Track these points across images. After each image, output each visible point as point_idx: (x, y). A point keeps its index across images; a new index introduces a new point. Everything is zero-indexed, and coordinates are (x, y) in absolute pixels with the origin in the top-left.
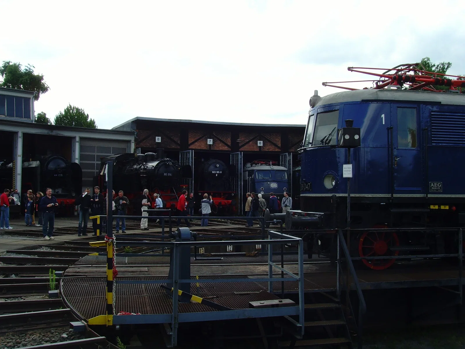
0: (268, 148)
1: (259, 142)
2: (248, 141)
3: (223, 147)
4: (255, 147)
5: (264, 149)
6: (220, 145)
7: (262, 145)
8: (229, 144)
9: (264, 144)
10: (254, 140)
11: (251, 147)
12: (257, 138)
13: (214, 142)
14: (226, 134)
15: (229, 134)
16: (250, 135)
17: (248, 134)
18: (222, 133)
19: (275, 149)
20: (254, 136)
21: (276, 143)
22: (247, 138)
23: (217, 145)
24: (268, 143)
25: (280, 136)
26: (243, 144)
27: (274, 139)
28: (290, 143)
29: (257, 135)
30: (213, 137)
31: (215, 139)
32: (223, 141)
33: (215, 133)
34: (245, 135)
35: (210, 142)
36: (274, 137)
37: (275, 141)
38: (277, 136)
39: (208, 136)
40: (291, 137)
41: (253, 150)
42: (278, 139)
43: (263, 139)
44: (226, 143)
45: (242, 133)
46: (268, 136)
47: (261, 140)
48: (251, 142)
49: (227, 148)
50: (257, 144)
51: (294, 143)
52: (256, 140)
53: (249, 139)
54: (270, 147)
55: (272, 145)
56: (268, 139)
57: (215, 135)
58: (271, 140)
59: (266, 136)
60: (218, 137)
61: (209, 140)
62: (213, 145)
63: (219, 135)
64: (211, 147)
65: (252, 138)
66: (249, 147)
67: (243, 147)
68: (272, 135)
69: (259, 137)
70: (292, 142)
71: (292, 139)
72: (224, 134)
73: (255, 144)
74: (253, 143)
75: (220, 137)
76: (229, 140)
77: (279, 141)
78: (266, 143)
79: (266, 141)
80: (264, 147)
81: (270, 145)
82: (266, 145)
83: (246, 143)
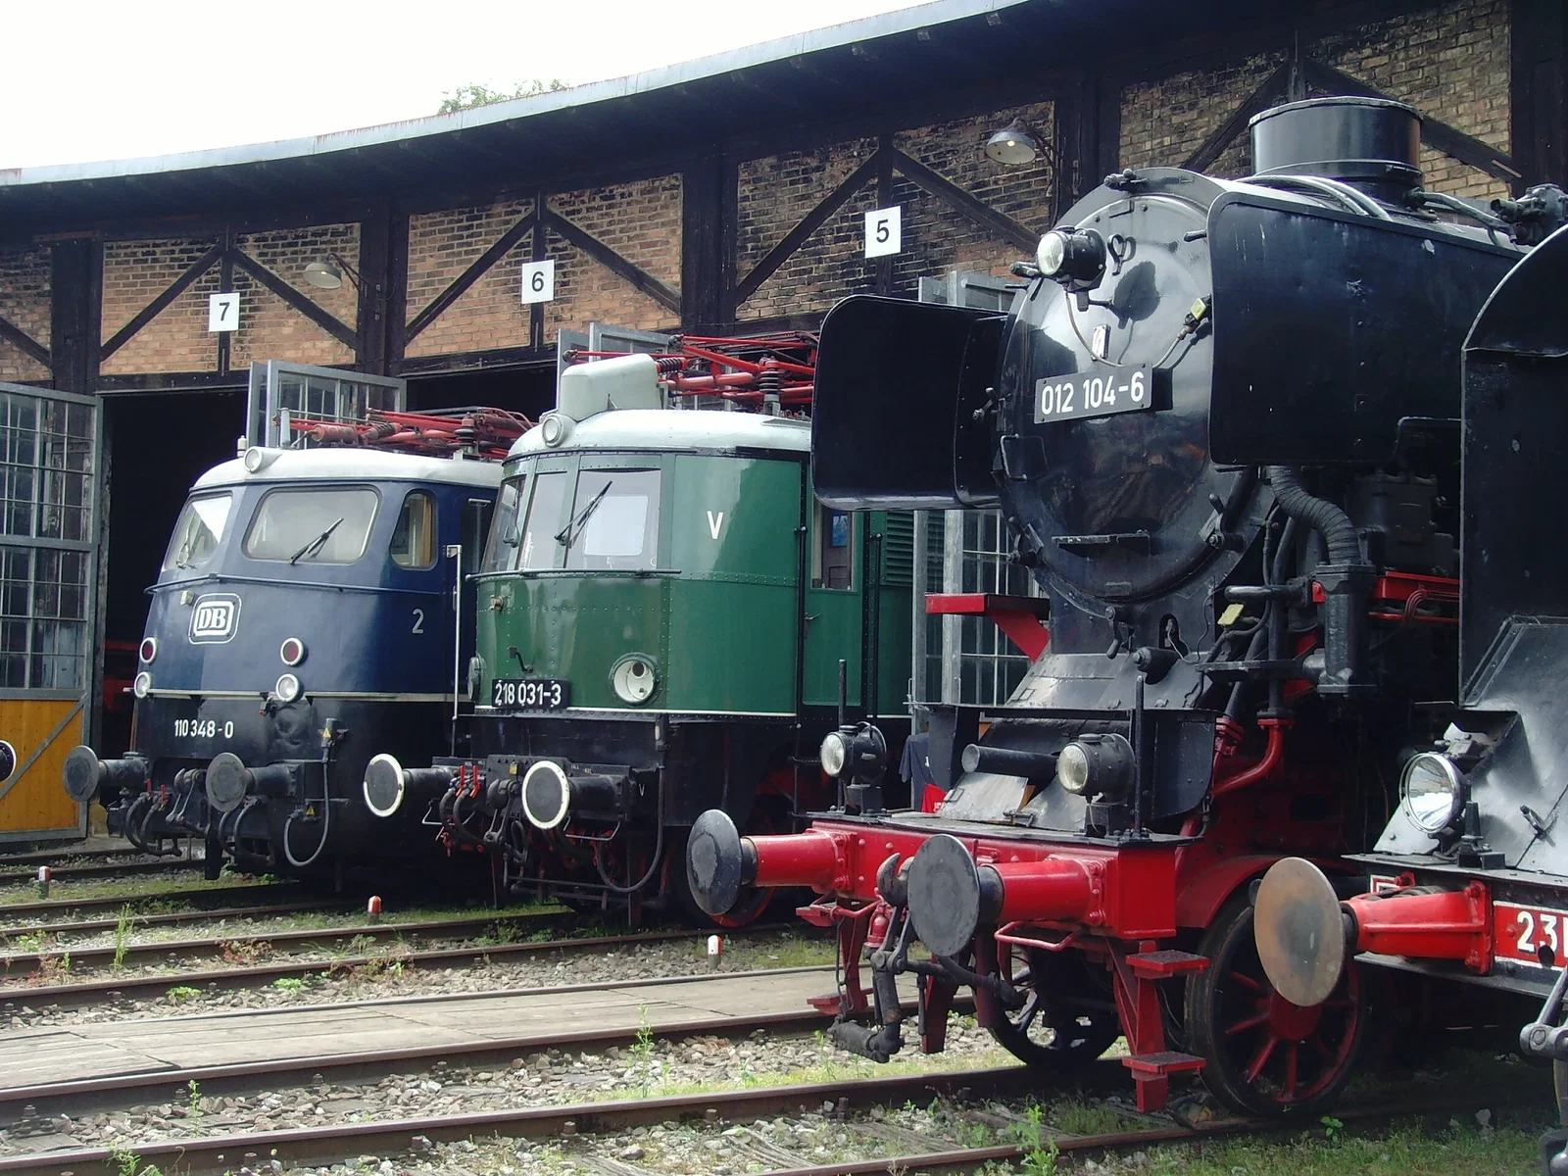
0: (587, 315)
1: (528, 269)
2: (458, 272)
3: (307, 345)
4: (504, 313)
6: (287, 331)
7: (547, 293)
8: (348, 315)
9: (561, 284)
10: (498, 262)
11: (478, 320)
12: (515, 245)
13: (247, 313)
14: (324, 246)
15: (345, 238)
16: (475, 223)
17: (462, 221)
18: (303, 237)
19: (638, 317)
20: (499, 232)
21: (649, 264)
22: (456, 250)
23: (265, 332)
24: (592, 271)
25: (679, 201)
26: (431, 301)
27: (632, 234)
28: (750, 245)
29: (519, 218)
30: (246, 274)
31: (253, 289)
32: (308, 296)
33: (257, 235)
34: (445, 231)
35: (222, 319)
36: (637, 215)
37: (642, 246)
38: (653, 205)
39: (215, 275)
40: (752, 191)
41: (492, 346)
42: (663, 224)
43: (560, 245)
44: (326, 310)
45: (423, 221)
46: (593, 208)
47: (547, 254)
48: (481, 277)
49: (327, 350)
50: (518, 287)
51: (771, 238)
52: (516, 255)
53: (470, 260)
54: (606, 305)
55: (616, 286)
56: (594, 237)
57: (254, 258)
58: (614, 241)
59: (580, 216)
60: (271, 268)
61: (221, 304)
62: (240, 333)
63: (280, 259)
64: (232, 350)
65: (491, 246)
66: (468, 319)
67: (427, 331)
68: (622, 195)
69: (531, 231)
70: (762, 236)
71: (765, 204)
72: (316, 247)
73: (504, 292)
74: (492, 288)
75: (288, 269)
76: (345, 285)
77: (668, 243)
78: (579, 269)
79: (574, 256)
80: (562, 309)
81: (603, 288)
82: (579, 287)
83: (451, 294)
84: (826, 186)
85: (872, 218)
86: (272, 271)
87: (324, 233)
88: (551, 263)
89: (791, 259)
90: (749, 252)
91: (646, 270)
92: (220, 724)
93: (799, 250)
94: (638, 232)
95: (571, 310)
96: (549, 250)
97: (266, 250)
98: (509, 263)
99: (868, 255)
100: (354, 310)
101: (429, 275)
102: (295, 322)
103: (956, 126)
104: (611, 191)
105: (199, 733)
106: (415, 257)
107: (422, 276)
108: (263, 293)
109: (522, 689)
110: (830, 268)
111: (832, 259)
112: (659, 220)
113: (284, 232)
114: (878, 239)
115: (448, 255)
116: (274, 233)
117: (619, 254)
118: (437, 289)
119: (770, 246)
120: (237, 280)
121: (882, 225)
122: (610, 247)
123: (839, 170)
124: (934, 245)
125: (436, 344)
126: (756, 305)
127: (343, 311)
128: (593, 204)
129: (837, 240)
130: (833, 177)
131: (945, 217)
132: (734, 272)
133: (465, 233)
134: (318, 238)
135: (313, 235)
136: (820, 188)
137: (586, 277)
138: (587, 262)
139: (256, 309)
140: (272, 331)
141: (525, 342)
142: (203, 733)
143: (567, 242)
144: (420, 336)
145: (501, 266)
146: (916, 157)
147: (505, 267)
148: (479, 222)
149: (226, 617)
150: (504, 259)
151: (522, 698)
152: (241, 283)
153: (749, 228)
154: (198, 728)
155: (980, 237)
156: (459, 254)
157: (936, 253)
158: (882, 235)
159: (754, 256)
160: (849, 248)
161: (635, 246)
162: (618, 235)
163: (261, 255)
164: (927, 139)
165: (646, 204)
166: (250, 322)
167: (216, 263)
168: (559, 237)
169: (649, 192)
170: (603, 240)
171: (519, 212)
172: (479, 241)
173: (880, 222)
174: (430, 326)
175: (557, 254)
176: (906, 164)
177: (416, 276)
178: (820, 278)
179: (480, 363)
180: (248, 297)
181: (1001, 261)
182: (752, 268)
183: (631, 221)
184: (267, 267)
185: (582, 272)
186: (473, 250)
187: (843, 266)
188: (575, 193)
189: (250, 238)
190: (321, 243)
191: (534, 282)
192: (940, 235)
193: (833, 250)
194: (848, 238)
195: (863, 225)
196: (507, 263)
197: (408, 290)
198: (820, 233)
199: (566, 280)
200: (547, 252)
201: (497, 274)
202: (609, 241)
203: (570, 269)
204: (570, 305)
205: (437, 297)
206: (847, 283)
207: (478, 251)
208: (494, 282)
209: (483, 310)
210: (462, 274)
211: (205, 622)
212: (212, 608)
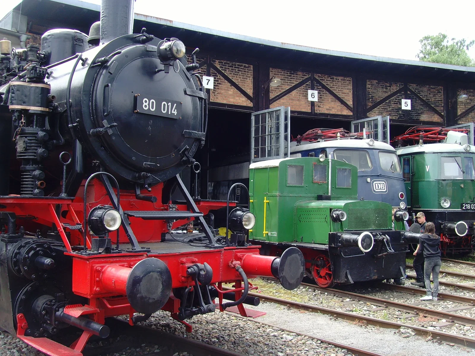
0: (328, 107)
1: (310, 92)
2: (288, 87)
3: (238, 98)
4: (303, 102)
5: (320, 109)
6: (230, 93)
7: (316, 99)
8: (250, 92)
9: (320, 98)
10: (300, 88)
11: (295, 102)
12: (306, 84)
13: (216, 84)
14: (242, 70)
15: (248, 69)
16: (292, 75)
17: (288, 74)
18: (235, 65)
19: (341, 111)
20: (300, 79)
21: (344, 98)
22: (286, 81)
23: (223, 91)
25: (351, 84)
26: (278, 94)
27: (339, 89)
28: (370, 99)
29: (306, 77)
30: (216, 72)
31: (219, 77)
32: (237, 84)
33: (219, 61)
34: (283, 75)
35: (207, 84)
36: (340, 85)
37: (342, 93)
38: (345, 83)
39: (204, 70)
40: (371, 87)
41: (299, 110)
42: (347, 89)
43: (319, 87)
44: (243, 89)
45: (275, 71)
46: (328, 80)
47: (315, 89)
48: (295, 90)
49: (244, 101)
50: (307, 96)
51: (376, 99)
52: (306, 87)
53: (291, 85)
54: (333, 106)
55: (335, 101)
56: (328, 87)
57: (219, 68)
58: (334, 90)
59: (324, 81)
60: (225, 72)
61: (207, 80)
62: (214, 90)
63: (227, 70)
64: (211, 95)
65: (297, 83)
66: (291, 101)
67: (277, 102)
68: (336, 79)
69: (310, 82)
70: (374, 98)
71: (374, 91)
72: (239, 69)
73: (302, 96)
74: (298, 94)
75: (230, 74)
76: (249, 83)
77: (349, 94)
78: (325, 95)
79: (323, 91)
80: (320, 104)
81: (332, 101)
82: (325, 99)
83: (285, 93)
84: (391, 91)
85: (403, 101)
86: (225, 73)
87: (241, 66)
89: (382, 105)
90: (370, 101)
91: (343, 99)
93: (384, 103)
94: (341, 89)
97: (222, 66)
98: (304, 89)
99: (402, 109)
100: (252, 91)
102: (232, 91)
103: (422, 86)
104: (333, 77)
108: (222, 79)
109: (472, 205)
110: (392, 109)
111: (393, 108)
112: (346, 88)
113: (229, 62)
115: (284, 82)
116: (225, 61)
117: (336, 94)
118: (281, 91)
119: (376, 101)
120: (212, 73)
121: (406, 103)
122: (333, 91)
123: (395, 88)
124: (419, 110)
126: (373, 114)
127: (249, 91)
128: (328, 79)
129: (394, 104)
130: (393, 89)
131: (421, 105)
132: (366, 105)
133: (289, 77)
134: (239, 67)
135: (238, 65)
136: (390, 91)
137: (327, 97)
138: (327, 93)
139: (220, 84)
140: (225, 92)
141: (310, 111)
143: (321, 87)
144: (275, 103)
145: (301, 89)
146: (413, 90)
147: (302, 89)
148: (293, 75)
149: (384, 186)
150: (302, 87)
152: (214, 74)
153: (370, 95)
155: (429, 111)
156: (288, 82)
157: (420, 112)
158: (406, 105)
159: (372, 102)
160: (398, 106)
162: (335, 89)
163: (221, 67)
164: (415, 87)
165: (343, 83)
166: (217, 87)
167: (205, 66)
168: (319, 85)
169: (343, 80)
170: (331, 89)
171: (306, 76)
172: (294, 80)
173: (405, 102)
174: (279, 101)
175: (318, 90)
176: (411, 91)
178: (390, 111)
179: (296, 114)
180: (216, 79)
181: (434, 116)
182: (372, 105)
183: (339, 86)
184: (223, 71)
185: (326, 96)
186: (292, 82)
187: (396, 110)
188: (323, 75)
189: (217, 61)
190: (241, 69)
191: (312, 95)
192: (420, 108)
193: (393, 106)
194: (397, 104)
195: (401, 102)
196: (303, 89)
197: (270, 89)
198: (390, 101)
199: (321, 97)
200: (315, 88)
201: (300, 91)
202: (333, 90)
203: (322, 94)
204: (323, 104)
205: (280, 93)
206: (397, 114)
207: (294, 83)
208: (299, 93)
209: (296, 100)
210: (288, 88)
211: (378, 188)
212: (380, 183)
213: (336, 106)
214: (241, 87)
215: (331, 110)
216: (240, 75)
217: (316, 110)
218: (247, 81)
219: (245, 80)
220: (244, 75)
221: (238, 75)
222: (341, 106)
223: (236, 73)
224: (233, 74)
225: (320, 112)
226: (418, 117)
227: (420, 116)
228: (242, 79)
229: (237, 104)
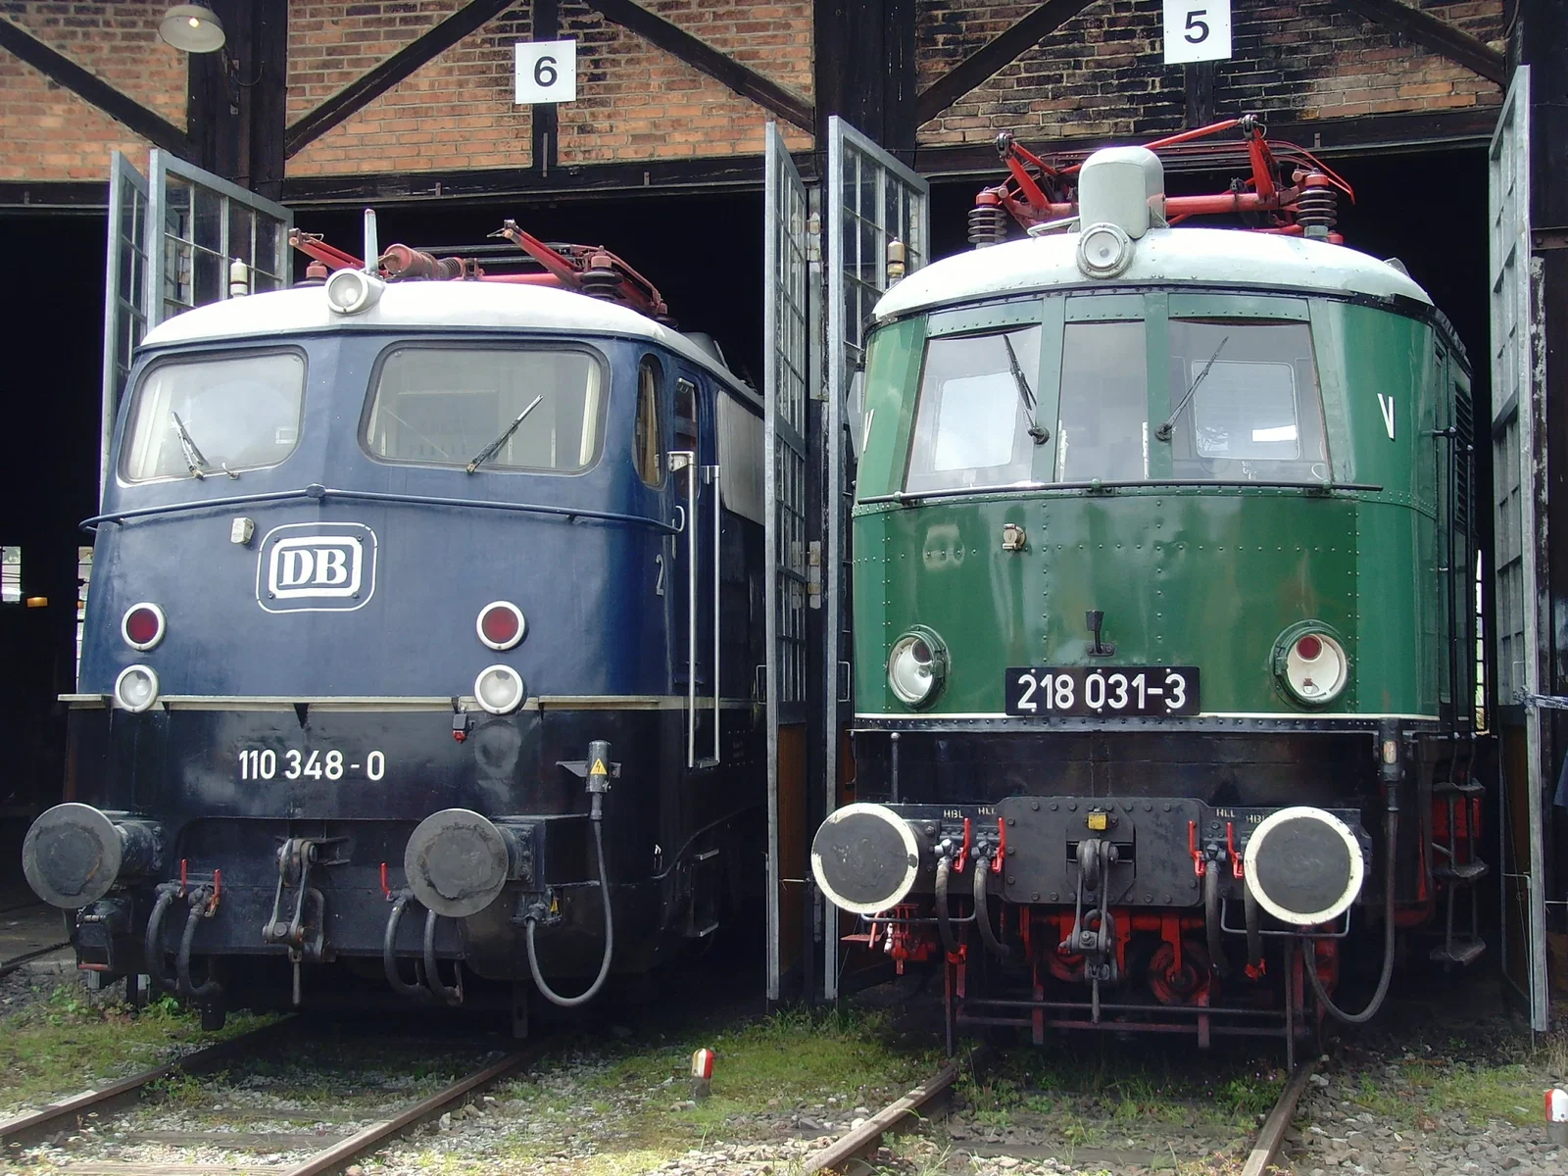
0: (641, 126)
1: (527, 54)
2: (390, 49)
4: (482, 117)
5: (593, 140)
6: (49, 122)
7: (564, 90)
8: (170, 104)
9: (591, 77)
10: (467, 39)
11: (430, 126)
12: (502, 13)
19: (736, 132)
21: (754, 55)
22: (382, 15)
24: (648, 59)
26: (335, 92)
27: (722, 10)
28: (940, 38)
32: (91, 70)
37: (741, 28)
41: (459, 164)
43: (586, 19)
44: (128, 94)
47: (561, 31)
48: (435, 59)
49: (130, 157)
50: (508, 79)
51: (982, 27)
52: (502, 29)
53: (413, 33)
54: (674, 113)
55: (694, 84)
56: (650, 9)
58: (688, 18)
60: (16, 19)
65: (451, 13)
66: (408, 123)
67: (330, 137)
70: (964, 24)
73: (480, 85)
74: (455, 77)
75: (49, 22)
76: (164, 58)
77: (788, 26)
78: (622, 57)
79: (614, 37)
80: (593, 114)
81: (670, 87)
82: (624, 83)
83: (378, 81)
85: (1175, 8)
88: (571, 45)
89: (1020, 60)
90: (940, 47)
91: (749, 64)
92: (354, 754)
93: (1036, 47)
94: (732, 7)
95: (609, 116)
96: (566, 25)
98: (491, 41)
99: (1169, 60)
100: (182, 98)
101: (331, 51)
102: (63, 110)
105: (307, 772)
106: (302, 21)
107: (316, 51)
109: (1095, 684)
110: (1095, 77)
111: (1099, 64)
114: (1188, 38)
115: (366, 23)
117: (699, 38)
118: (349, 73)
119: (979, 40)
121: (1194, 19)
122: (681, 26)
124: (1292, 51)
125: (348, 158)
126: (957, 123)
127: (161, 98)
129: (1109, 36)
131: (1315, 10)
132: (911, 76)
137: (638, 69)
138: (638, 46)
140: (20, 120)
141: (527, 163)
142: (317, 773)
143: (598, 16)
144: (316, 144)
145: (473, 45)
147: (480, 47)
149: (348, 565)
150: (479, 34)
151: (1095, 698)
153: (939, 13)
154: (303, 765)
155: (1379, 42)
156: (391, 21)
157: (1298, 62)
158: (1197, 32)
159: (951, 54)
160: (1133, 49)
161: (727, 28)
162: (696, 9)
168: (585, 6)
170: (666, 16)
172: (429, 4)
173: (1190, 15)
174: (337, 129)
175: (581, 33)
177: (304, 52)
178: (1077, 90)
179: (437, 190)
181: (1419, 77)
182: (947, 70)
185: (629, 61)
186: (417, 17)
187: (1121, 75)
191: (538, 71)
192: (1303, 36)
193: (1102, 51)
194: (1131, 35)
195: (1160, 18)
196: (484, 41)
197: (290, 72)
198: (1077, 25)
199: (599, 71)
200: (562, 27)
201: (466, 57)
202: (679, 18)
203: (606, 56)
204: (606, 110)
205: (346, 85)
206: (1131, 99)
207: (427, 19)
208: (460, 69)
209: (440, 110)
210: (396, 52)
211: (297, 574)
212: (310, 548)
213: (695, 112)
214: (117, 84)
215: (663, 138)
216: (107, 24)
217: (567, 154)
218: (154, 51)
219: (143, 43)
220: (135, 18)
221: (94, 23)
222: (733, 108)
223: (82, 17)
224: (68, 22)
225: (590, 162)
226: (1287, 102)
227: (1299, 88)
228: (124, 44)
229: (90, 179)
